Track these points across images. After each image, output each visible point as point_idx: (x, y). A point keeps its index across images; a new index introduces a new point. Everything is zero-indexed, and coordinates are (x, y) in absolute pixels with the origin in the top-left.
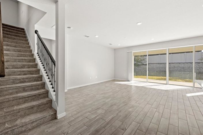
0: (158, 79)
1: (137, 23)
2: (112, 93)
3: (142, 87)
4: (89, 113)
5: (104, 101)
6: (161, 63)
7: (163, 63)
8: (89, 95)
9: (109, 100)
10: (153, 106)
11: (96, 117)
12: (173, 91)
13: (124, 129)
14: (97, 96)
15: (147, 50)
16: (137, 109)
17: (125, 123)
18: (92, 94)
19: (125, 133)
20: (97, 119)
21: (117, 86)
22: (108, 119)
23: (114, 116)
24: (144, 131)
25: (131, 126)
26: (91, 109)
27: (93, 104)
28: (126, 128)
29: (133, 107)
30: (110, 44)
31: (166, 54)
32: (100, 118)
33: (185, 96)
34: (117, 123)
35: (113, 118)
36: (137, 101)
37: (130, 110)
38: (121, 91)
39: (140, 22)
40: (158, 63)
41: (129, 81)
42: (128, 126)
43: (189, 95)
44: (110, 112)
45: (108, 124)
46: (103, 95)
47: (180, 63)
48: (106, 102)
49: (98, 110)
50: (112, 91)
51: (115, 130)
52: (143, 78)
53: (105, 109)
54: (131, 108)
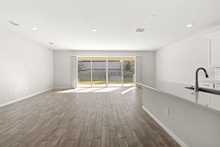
0: (97, 84)
1: (93, 29)
2: (61, 106)
3: (90, 92)
4: (44, 143)
5: (57, 119)
6: (96, 69)
7: (98, 69)
8: (24, 117)
9: (64, 115)
10: (108, 108)
11: (59, 142)
12: (113, 92)
13: (99, 138)
14: (41, 115)
15: (92, 57)
16: (98, 114)
17: (96, 131)
18: (31, 115)
19: (102, 140)
20: (63, 143)
21: (63, 96)
22: (76, 136)
23: (81, 130)
24: (114, 130)
25: (103, 132)
26: (45, 135)
27: (43, 127)
28: (101, 136)
29: (93, 114)
30: (51, 44)
31: (106, 61)
32: (66, 140)
33: (121, 94)
34: (90, 136)
35: (81, 133)
36: (94, 107)
37: (93, 117)
38: (71, 101)
39: (95, 29)
40: (94, 69)
41: (73, 88)
42: (100, 133)
43: (123, 93)
44: (73, 127)
45: (80, 141)
46: (51, 111)
47: (115, 69)
48: (60, 118)
49: (55, 132)
50: (60, 104)
51: (91, 143)
52: (84, 84)
53: (65, 127)
54: (92, 115)
